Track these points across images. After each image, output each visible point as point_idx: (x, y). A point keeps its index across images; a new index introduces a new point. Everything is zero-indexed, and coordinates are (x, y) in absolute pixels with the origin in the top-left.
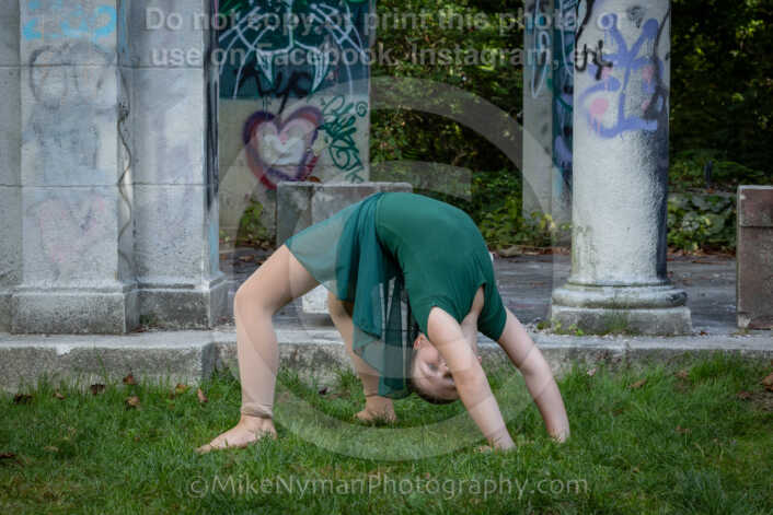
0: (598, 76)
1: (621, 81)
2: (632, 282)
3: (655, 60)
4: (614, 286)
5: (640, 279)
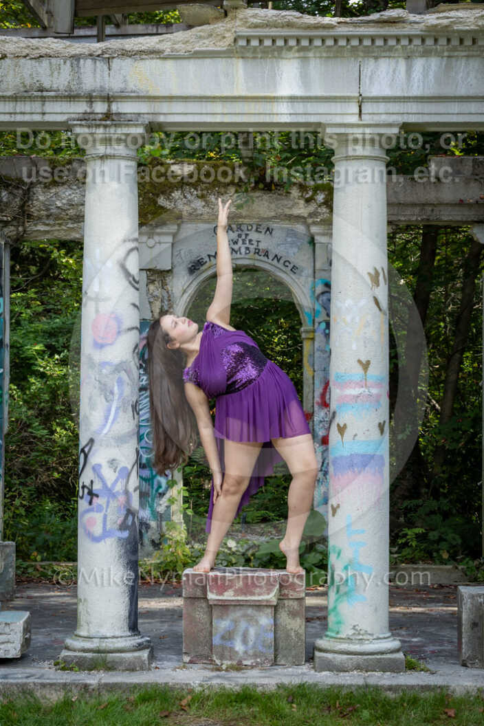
0: (90, 503)
1: (105, 506)
2: (112, 635)
3: (126, 492)
4: (101, 638)
5: (118, 633)
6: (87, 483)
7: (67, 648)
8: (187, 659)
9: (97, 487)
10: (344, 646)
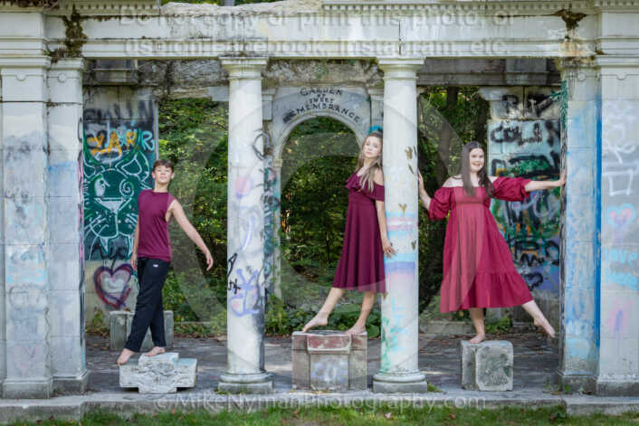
0: (236, 293)
1: (244, 294)
2: (249, 373)
3: (258, 286)
4: (243, 375)
5: (253, 372)
6: (233, 280)
7: (222, 381)
8: (295, 387)
9: (239, 283)
10: (391, 378)
